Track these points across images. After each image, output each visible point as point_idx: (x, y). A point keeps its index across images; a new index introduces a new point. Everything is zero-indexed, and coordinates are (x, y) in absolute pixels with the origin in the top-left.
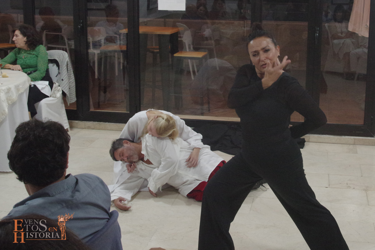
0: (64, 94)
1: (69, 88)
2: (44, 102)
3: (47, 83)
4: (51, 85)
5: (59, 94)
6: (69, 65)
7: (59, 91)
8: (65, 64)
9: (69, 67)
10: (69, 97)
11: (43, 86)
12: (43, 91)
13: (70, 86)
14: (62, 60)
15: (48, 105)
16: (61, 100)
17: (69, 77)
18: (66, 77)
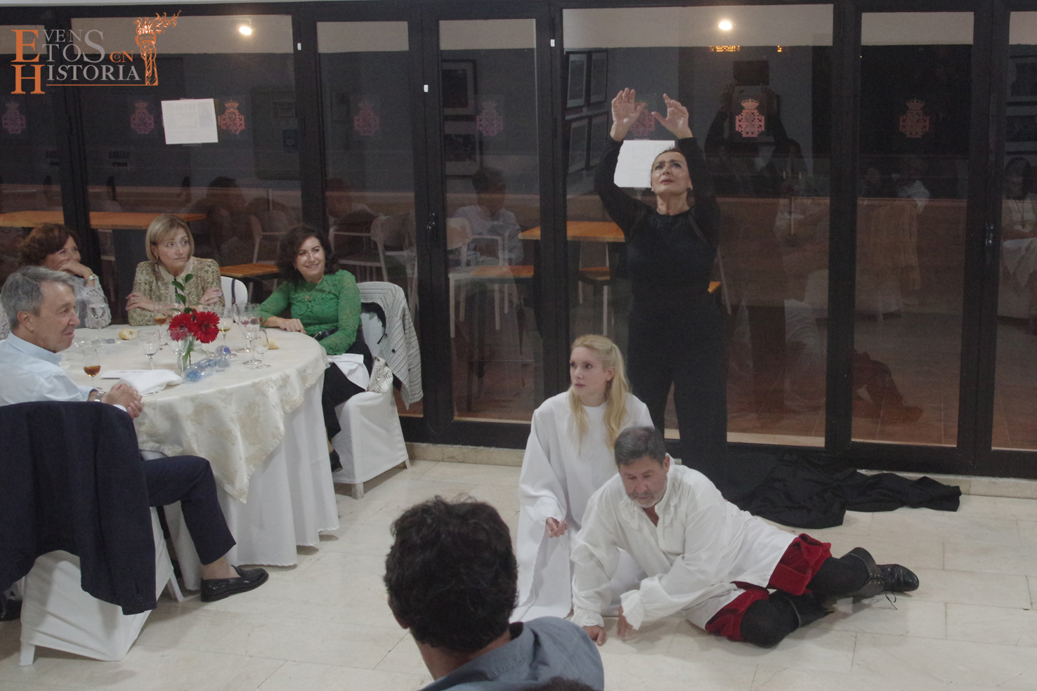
0: (397, 383)
1: (409, 370)
2: (354, 402)
3: (360, 358)
4: (369, 362)
5: (387, 385)
6: (407, 317)
7: (385, 376)
8: (400, 313)
9: (407, 322)
10: (409, 390)
11: (350, 364)
12: (352, 379)
13: (409, 365)
14: (390, 306)
15: (365, 410)
16: (390, 397)
17: (408, 344)
18: (401, 343)
